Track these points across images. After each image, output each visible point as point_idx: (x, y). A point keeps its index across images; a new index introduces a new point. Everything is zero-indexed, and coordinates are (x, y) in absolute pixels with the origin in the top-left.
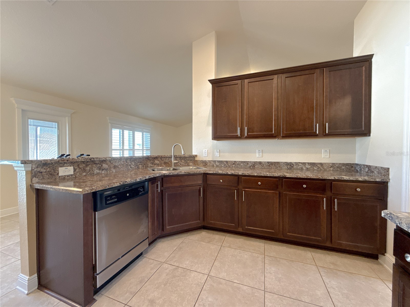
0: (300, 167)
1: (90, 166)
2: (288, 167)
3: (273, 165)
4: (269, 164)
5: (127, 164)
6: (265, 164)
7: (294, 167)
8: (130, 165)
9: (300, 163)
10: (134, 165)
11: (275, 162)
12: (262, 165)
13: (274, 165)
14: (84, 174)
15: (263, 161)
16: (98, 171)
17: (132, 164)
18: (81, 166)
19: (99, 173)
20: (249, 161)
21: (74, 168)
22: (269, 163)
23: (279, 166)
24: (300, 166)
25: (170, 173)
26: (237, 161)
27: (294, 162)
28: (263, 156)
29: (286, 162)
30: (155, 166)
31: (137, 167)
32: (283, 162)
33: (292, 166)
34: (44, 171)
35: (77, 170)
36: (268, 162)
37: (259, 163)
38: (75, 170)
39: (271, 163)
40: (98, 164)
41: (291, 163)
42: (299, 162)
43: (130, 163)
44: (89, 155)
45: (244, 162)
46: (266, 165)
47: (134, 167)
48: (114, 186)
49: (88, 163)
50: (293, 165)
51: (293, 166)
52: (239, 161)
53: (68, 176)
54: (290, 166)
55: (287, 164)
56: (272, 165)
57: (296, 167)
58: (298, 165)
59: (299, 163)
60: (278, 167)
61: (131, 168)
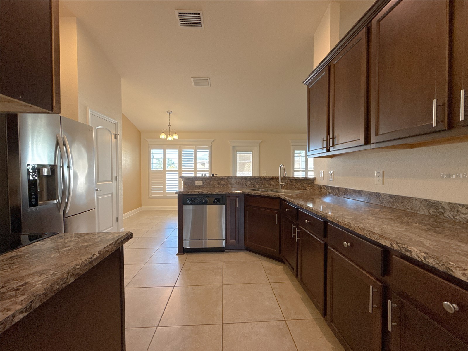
0: (463, 216)
1: (212, 181)
2: (429, 213)
3: (400, 204)
4: (392, 200)
5: (242, 182)
6: (385, 199)
7: (445, 215)
8: (245, 184)
9: (463, 206)
10: (249, 184)
11: (403, 197)
12: (380, 199)
13: (402, 203)
14: (209, 186)
15: (383, 193)
16: (218, 186)
17: (248, 183)
18: (207, 181)
19: (219, 187)
20: (362, 191)
21: (203, 182)
22: (392, 198)
23: (411, 208)
24: (463, 214)
25: (248, 193)
26: (349, 189)
27: (445, 202)
28: (384, 183)
29: (426, 200)
30: (271, 187)
31: (253, 186)
32: (419, 199)
33: (440, 210)
34: (189, 182)
35: (205, 184)
36: (390, 195)
37: (377, 196)
38: (203, 183)
39: (396, 197)
40: (218, 181)
41: (437, 203)
42: (462, 203)
43: (245, 182)
44: (217, 175)
45: (357, 192)
46: (388, 201)
47: (249, 185)
48: (194, 193)
49: (211, 180)
50: (443, 208)
51: (443, 211)
52: (351, 189)
53: (200, 186)
54: (435, 211)
55: (428, 204)
56: (398, 202)
57: (450, 215)
58: (458, 211)
59: (461, 207)
60: (408, 209)
61: (246, 186)
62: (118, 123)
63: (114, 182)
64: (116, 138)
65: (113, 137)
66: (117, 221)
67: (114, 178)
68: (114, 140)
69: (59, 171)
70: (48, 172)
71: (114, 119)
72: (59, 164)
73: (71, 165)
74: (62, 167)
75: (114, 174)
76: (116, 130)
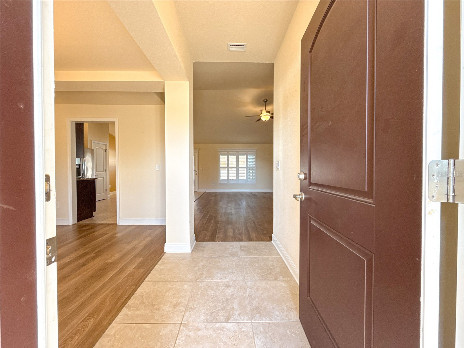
62: (106, 144)
63: (105, 172)
64: (106, 151)
65: (104, 151)
66: (106, 191)
67: (104, 171)
68: (104, 152)
69: (81, 166)
70: (78, 167)
71: (105, 143)
72: (81, 164)
73: (85, 164)
74: (82, 165)
75: (105, 169)
76: (106, 147)
